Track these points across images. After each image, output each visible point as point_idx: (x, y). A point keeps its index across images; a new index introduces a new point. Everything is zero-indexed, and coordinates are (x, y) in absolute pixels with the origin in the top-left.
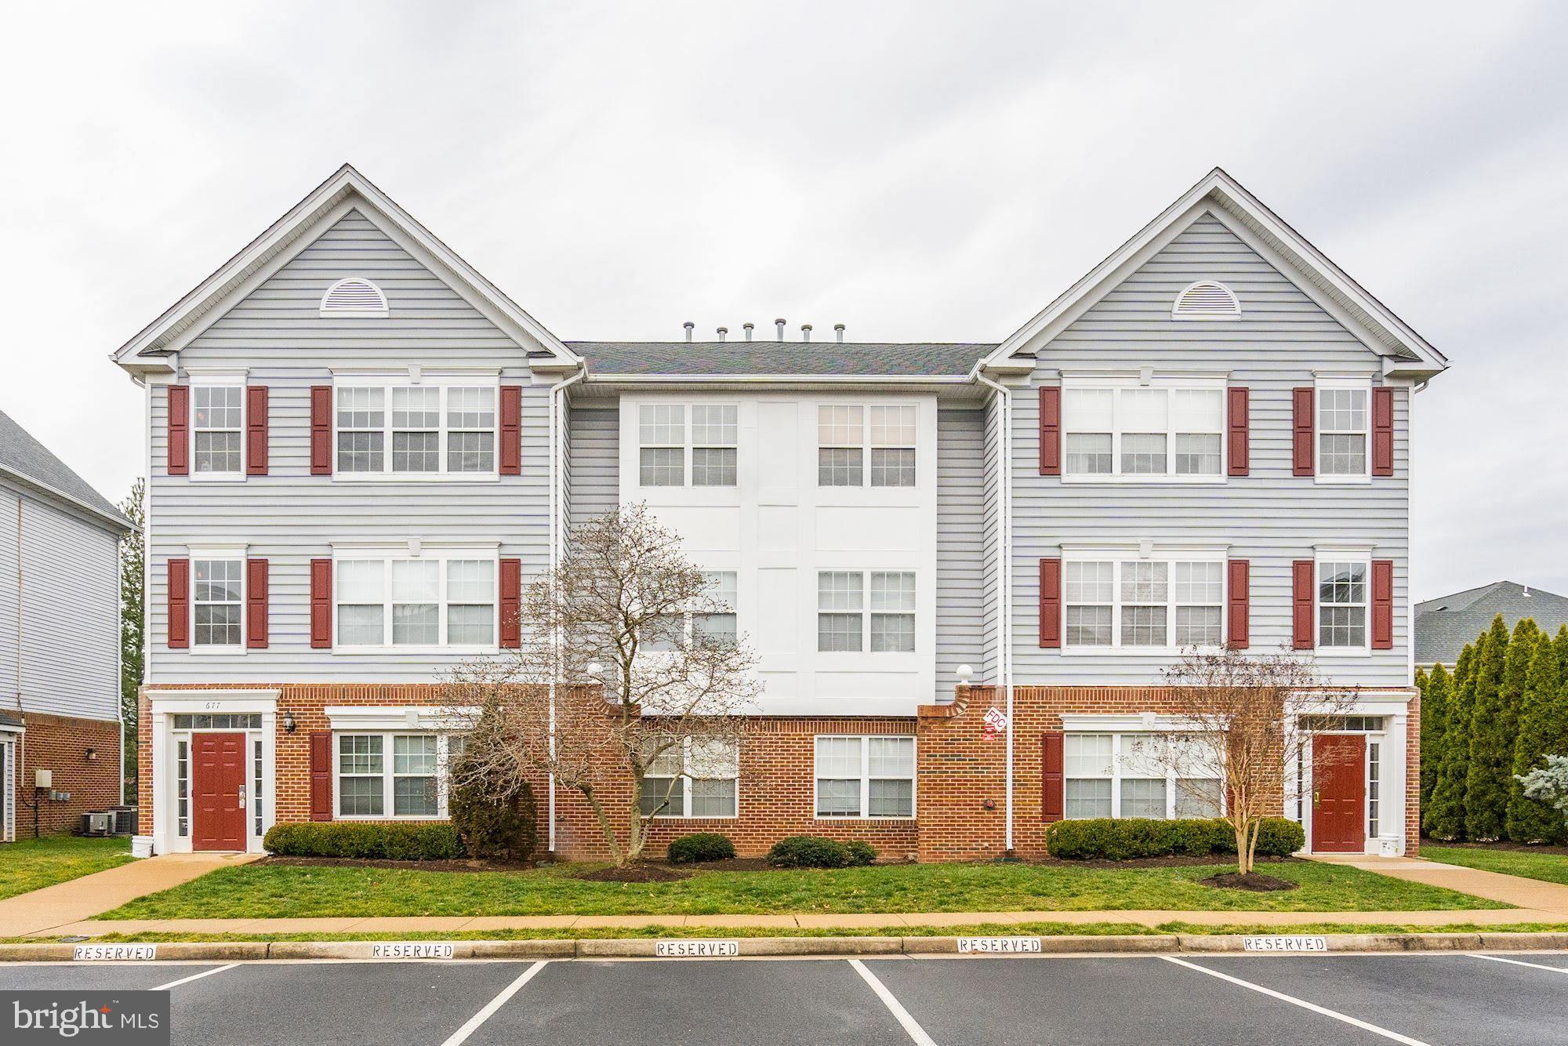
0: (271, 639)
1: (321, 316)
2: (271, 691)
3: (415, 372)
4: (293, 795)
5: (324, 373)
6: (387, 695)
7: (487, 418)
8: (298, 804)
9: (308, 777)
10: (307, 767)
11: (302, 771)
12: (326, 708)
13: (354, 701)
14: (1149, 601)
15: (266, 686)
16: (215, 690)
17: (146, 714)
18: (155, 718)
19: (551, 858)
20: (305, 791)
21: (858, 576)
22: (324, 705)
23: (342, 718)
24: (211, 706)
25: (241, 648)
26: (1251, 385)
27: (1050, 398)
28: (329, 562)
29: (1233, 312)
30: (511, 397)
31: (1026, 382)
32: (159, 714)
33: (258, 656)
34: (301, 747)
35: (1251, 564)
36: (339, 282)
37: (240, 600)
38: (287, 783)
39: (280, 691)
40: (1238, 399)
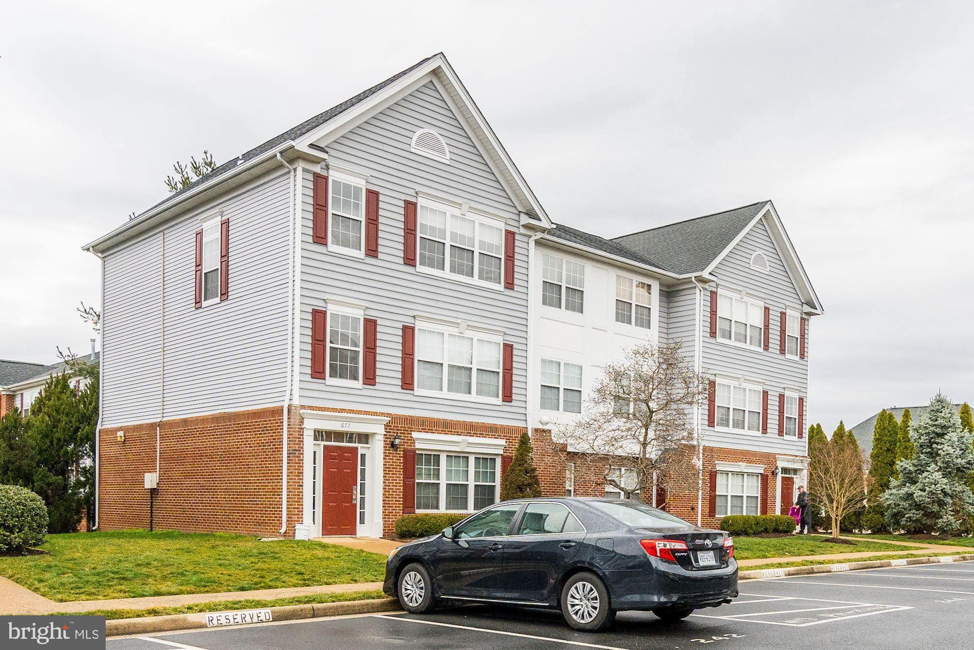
0: (378, 379)
1: (412, 151)
2: (383, 418)
3: (465, 208)
4: (393, 495)
5: (412, 192)
6: (447, 427)
7: (498, 248)
8: (396, 501)
9: (402, 482)
10: (401, 474)
11: (398, 477)
12: (413, 432)
13: (428, 429)
15: (375, 414)
16: (345, 414)
17: (299, 428)
18: (306, 433)
20: (400, 492)
22: (411, 431)
23: (423, 441)
24: (344, 425)
25: (359, 384)
28: (413, 329)
30: (510, 236)
31: (707, 286)
32: (309, 429)
33: (369, 391)
34: (398, 460)
36: (422, 130)
37: (359, 347)
38: (389, 486)
39: (389, 419)
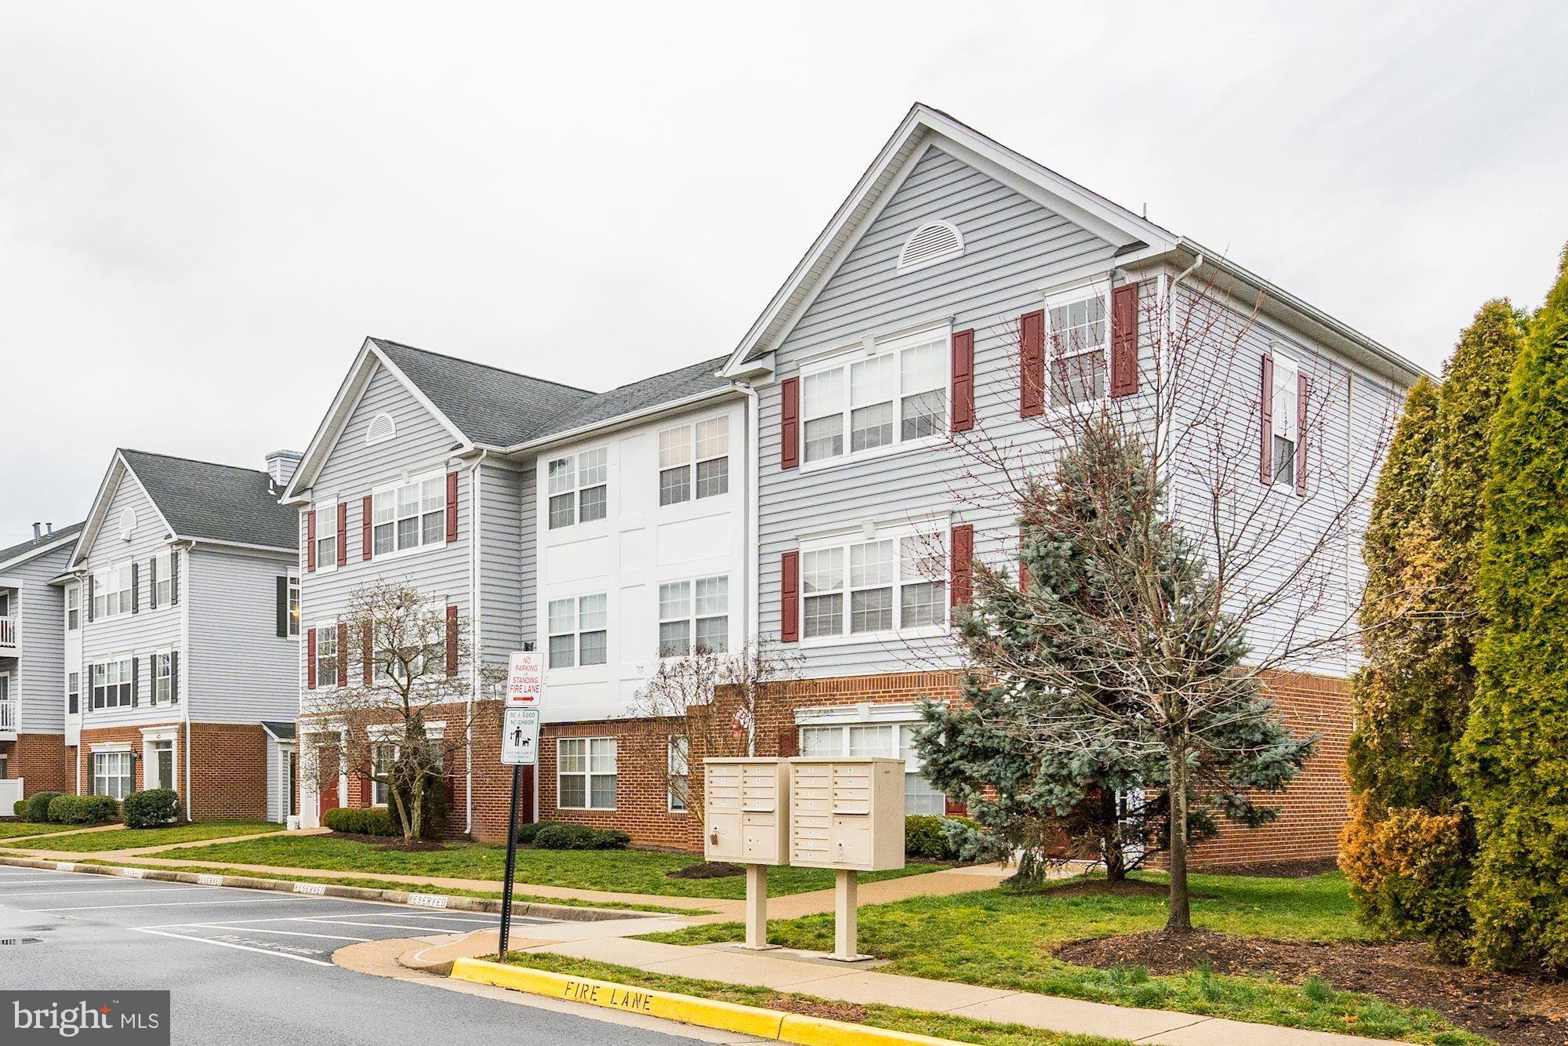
0: (348, 679)
3: (405, 475)
4: (354, 789)
8: (356, 795)
9: (360, 777)
12: (367, 727)
14: (876, 583)
18: (301, 738)
19: (469, 838)
20: (359, 786)
21: (687, 584)
23: (376, 733)
24: (323, 727)
25: (336, 687)
26: (974, 326)
27: (790, 388)
28: (370, 622)
29: (956, 248)
30: (452, 479)
31: (771, 379)
32: (302, 735)
33: (341, 692)
34: (358, 755)
35: (975, 529)
36: (375, 418)
37: (335, 653)
38: (352, 781)
40: (964, 344)
